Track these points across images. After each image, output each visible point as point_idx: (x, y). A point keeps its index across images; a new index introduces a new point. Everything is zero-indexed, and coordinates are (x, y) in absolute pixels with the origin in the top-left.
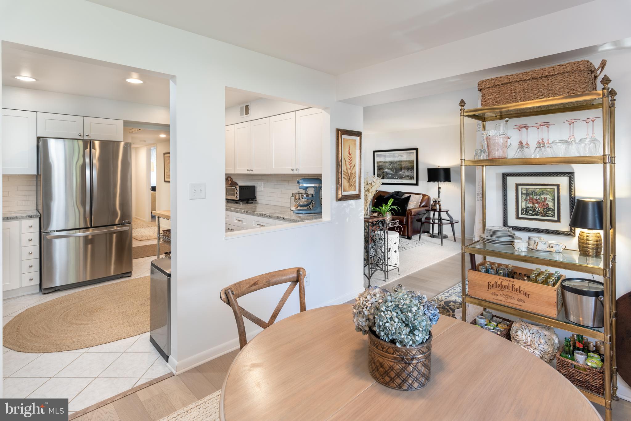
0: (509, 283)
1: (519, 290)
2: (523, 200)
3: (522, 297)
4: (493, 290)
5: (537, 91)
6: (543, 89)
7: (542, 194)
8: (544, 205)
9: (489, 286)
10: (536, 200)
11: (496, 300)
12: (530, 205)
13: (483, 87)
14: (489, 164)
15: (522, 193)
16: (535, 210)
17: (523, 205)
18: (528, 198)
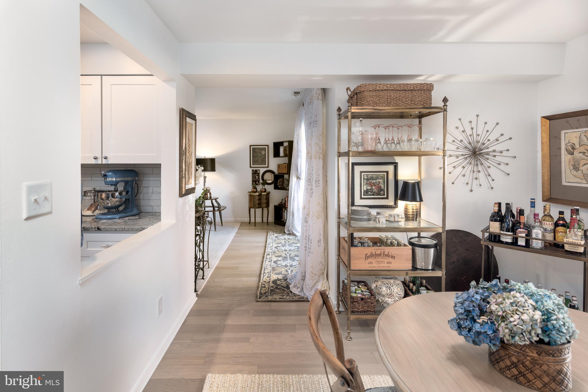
0: (381, 251)
1: (388, 255)
2: (365, 184)
3: (390, 260)
4: (369, 260)
5: (405, 100)
6: (409, 99)
7: (377, 179)
8: (378, 187)
9: (367, 257)
10: (373, 183)
11: (371, 268)
12: (369, 188)
13: (366, 89)
14: (372, 155)
15: (364, 179)
16: (373, 191)
17: (364, 188)
18: (368, 182)
